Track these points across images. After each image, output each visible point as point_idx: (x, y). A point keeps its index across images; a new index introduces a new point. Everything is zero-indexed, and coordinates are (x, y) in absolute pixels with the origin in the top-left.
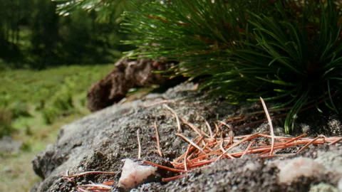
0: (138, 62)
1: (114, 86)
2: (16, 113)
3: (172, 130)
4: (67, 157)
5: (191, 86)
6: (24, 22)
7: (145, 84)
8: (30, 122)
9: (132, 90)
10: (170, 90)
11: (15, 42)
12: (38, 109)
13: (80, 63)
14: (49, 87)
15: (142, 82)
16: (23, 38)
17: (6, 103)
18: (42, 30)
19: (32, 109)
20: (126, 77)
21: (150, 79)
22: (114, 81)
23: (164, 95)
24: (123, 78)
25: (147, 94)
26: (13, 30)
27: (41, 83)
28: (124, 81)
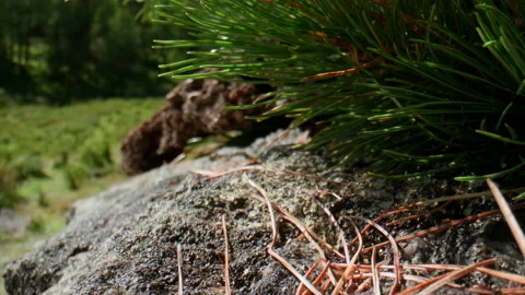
0: (205, 93)
1: (165, 132)
2: (24, 172)
3: (259, 235)
4: (58, 274)
5: (295, 136)
6: (37, 32)
7: (215, 129)
8: (45, 185)
9: (194, 140)
10: (259, 141)
11: (23, 62)
12: (57, 166)
13: (123, 95)
14: (75, 132)
15: (210, 126)
16: (36, 57)
17: (8, 157)
18: (64, 44)
19: (48, 166)
20: (185, 118)
21: (225, 122)
22: (164, 126)
23: (248, 151)
24: (179, 120)
25: (220, 147)
26: (21, 44)
27: (63, 125)
28: (182, 125)
